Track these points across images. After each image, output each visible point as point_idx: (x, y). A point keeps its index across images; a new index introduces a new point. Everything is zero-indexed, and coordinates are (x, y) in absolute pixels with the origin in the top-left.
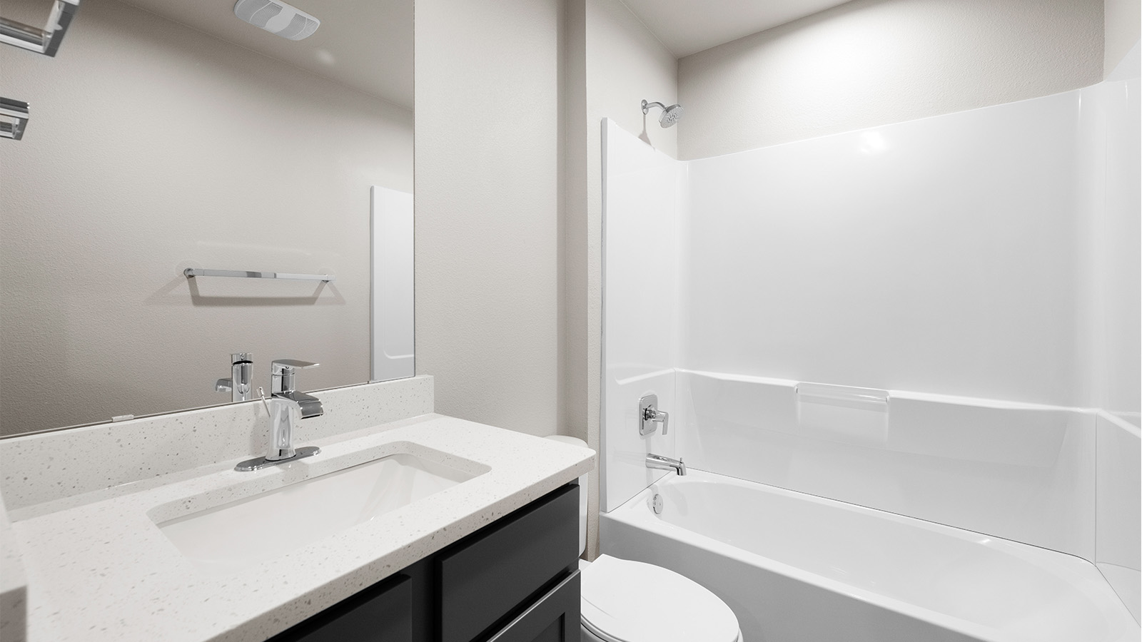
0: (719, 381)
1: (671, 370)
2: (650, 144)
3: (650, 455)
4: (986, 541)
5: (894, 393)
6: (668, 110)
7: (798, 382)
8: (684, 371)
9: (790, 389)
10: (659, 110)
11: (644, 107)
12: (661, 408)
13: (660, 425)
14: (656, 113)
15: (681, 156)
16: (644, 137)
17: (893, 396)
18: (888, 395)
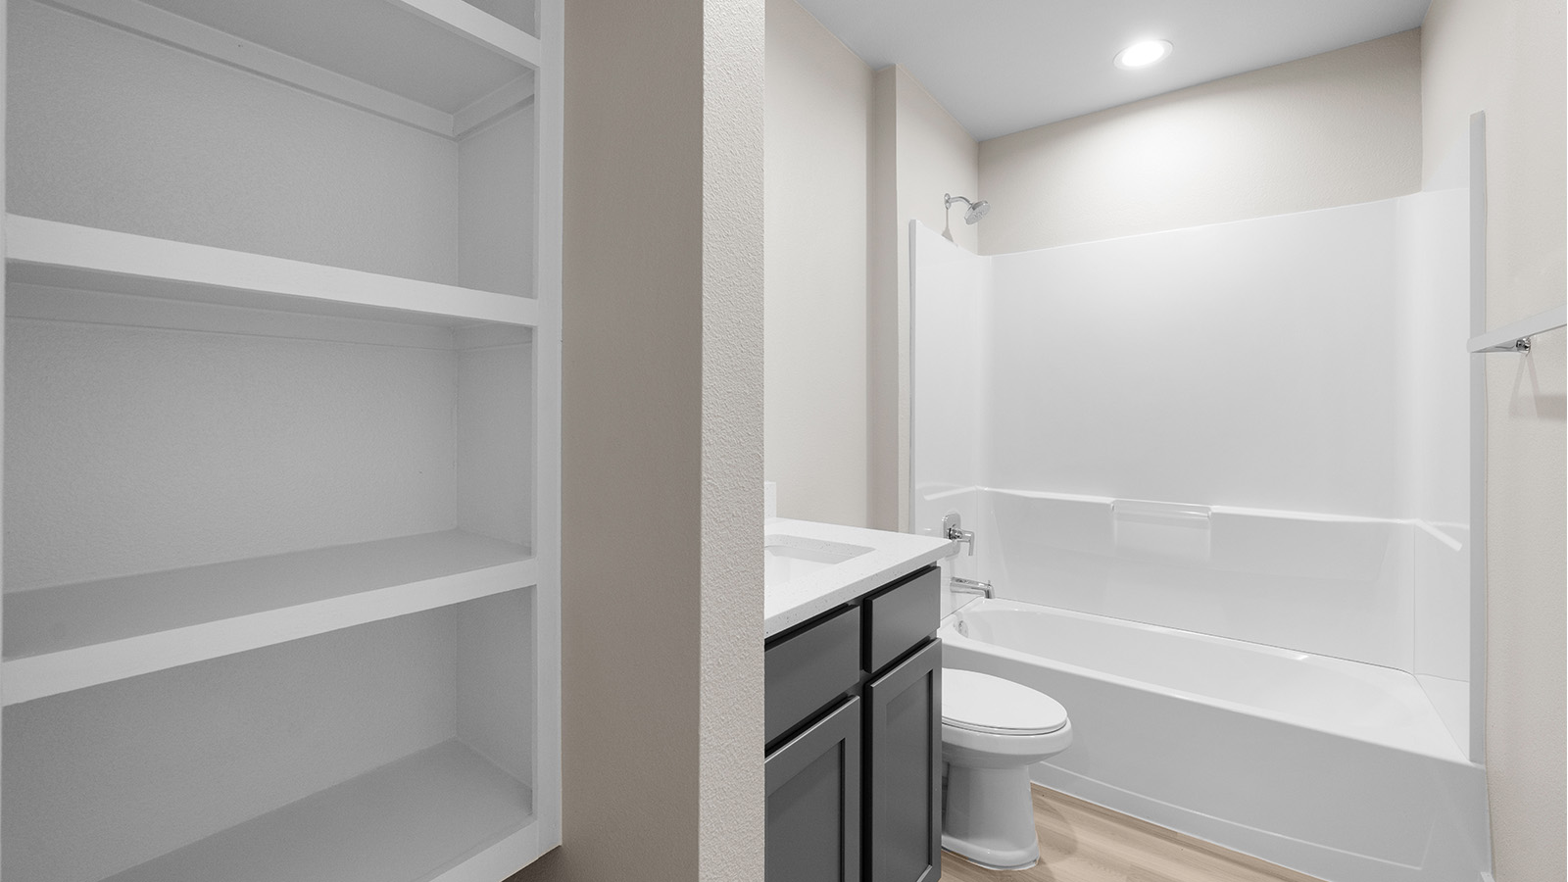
0: (1026, 498)
1: (972, 489)
2: (952, 241)
3: (953, 578)
4: (1302, 657)
5: (1216, 508)
6: (974, 207)
7: (1114, 499)
8: (986, 489)
9: (1108, 505)
10: (965, 206)
11: (947, 202)
12: (964, 526)
13: (965, 546)
14: (960, 210)
15: (982, 251)
16: (947, 234)
17: (1215, 511)
18: (1210, 509)
